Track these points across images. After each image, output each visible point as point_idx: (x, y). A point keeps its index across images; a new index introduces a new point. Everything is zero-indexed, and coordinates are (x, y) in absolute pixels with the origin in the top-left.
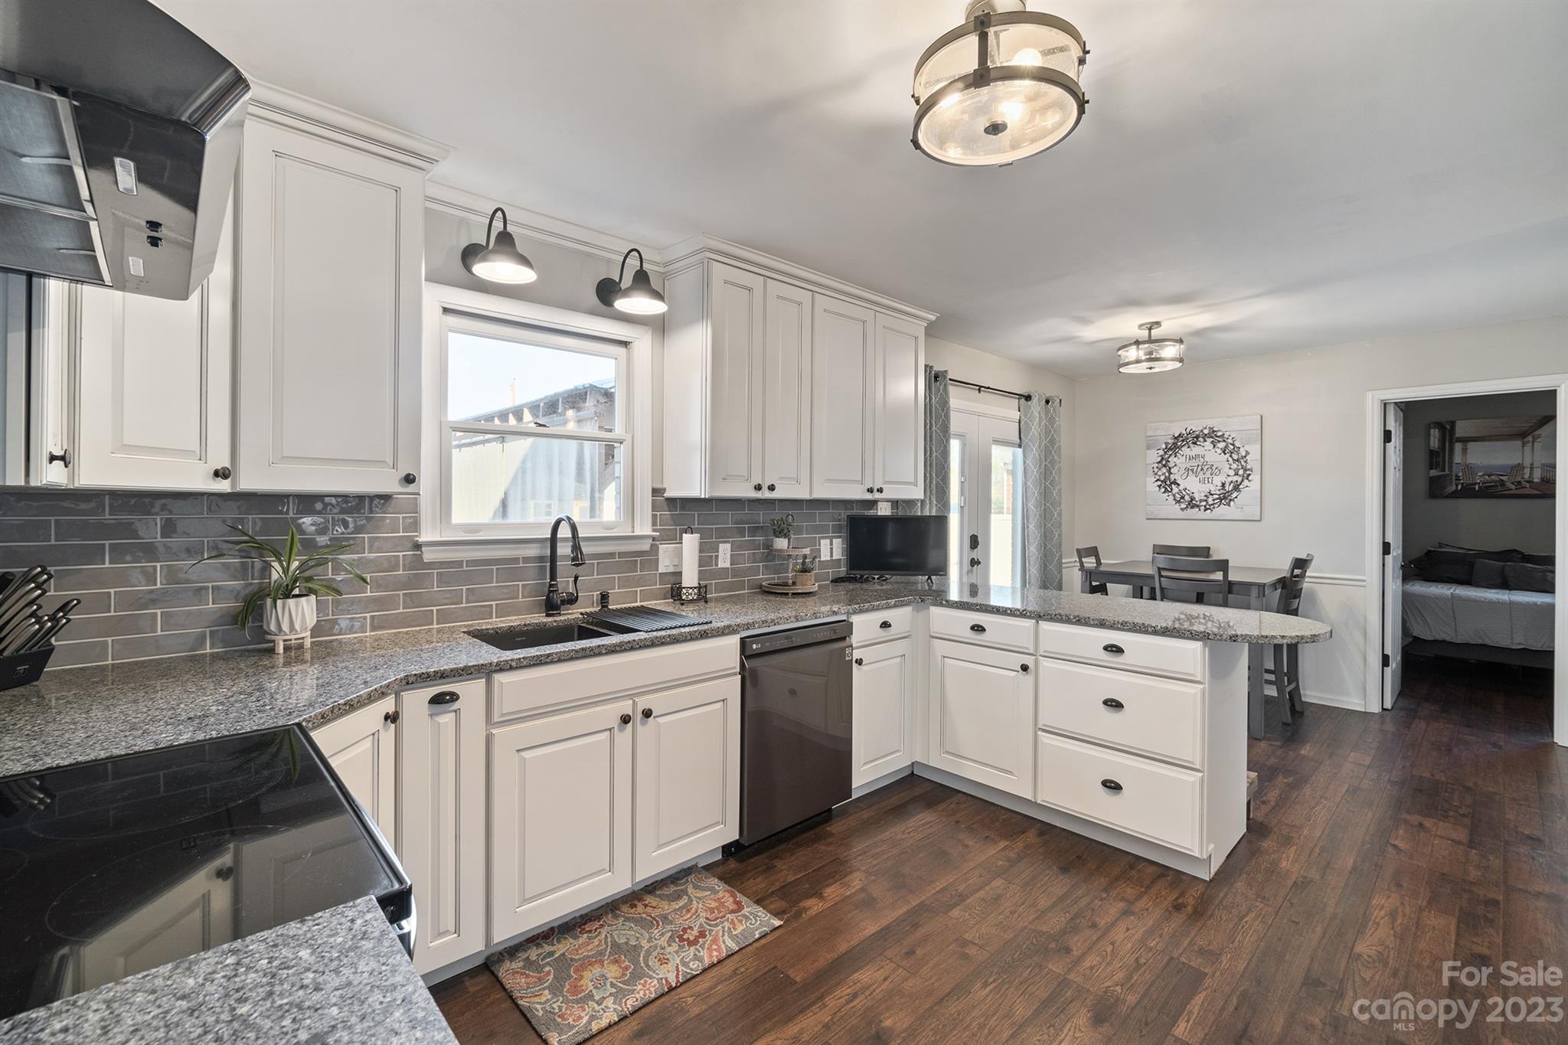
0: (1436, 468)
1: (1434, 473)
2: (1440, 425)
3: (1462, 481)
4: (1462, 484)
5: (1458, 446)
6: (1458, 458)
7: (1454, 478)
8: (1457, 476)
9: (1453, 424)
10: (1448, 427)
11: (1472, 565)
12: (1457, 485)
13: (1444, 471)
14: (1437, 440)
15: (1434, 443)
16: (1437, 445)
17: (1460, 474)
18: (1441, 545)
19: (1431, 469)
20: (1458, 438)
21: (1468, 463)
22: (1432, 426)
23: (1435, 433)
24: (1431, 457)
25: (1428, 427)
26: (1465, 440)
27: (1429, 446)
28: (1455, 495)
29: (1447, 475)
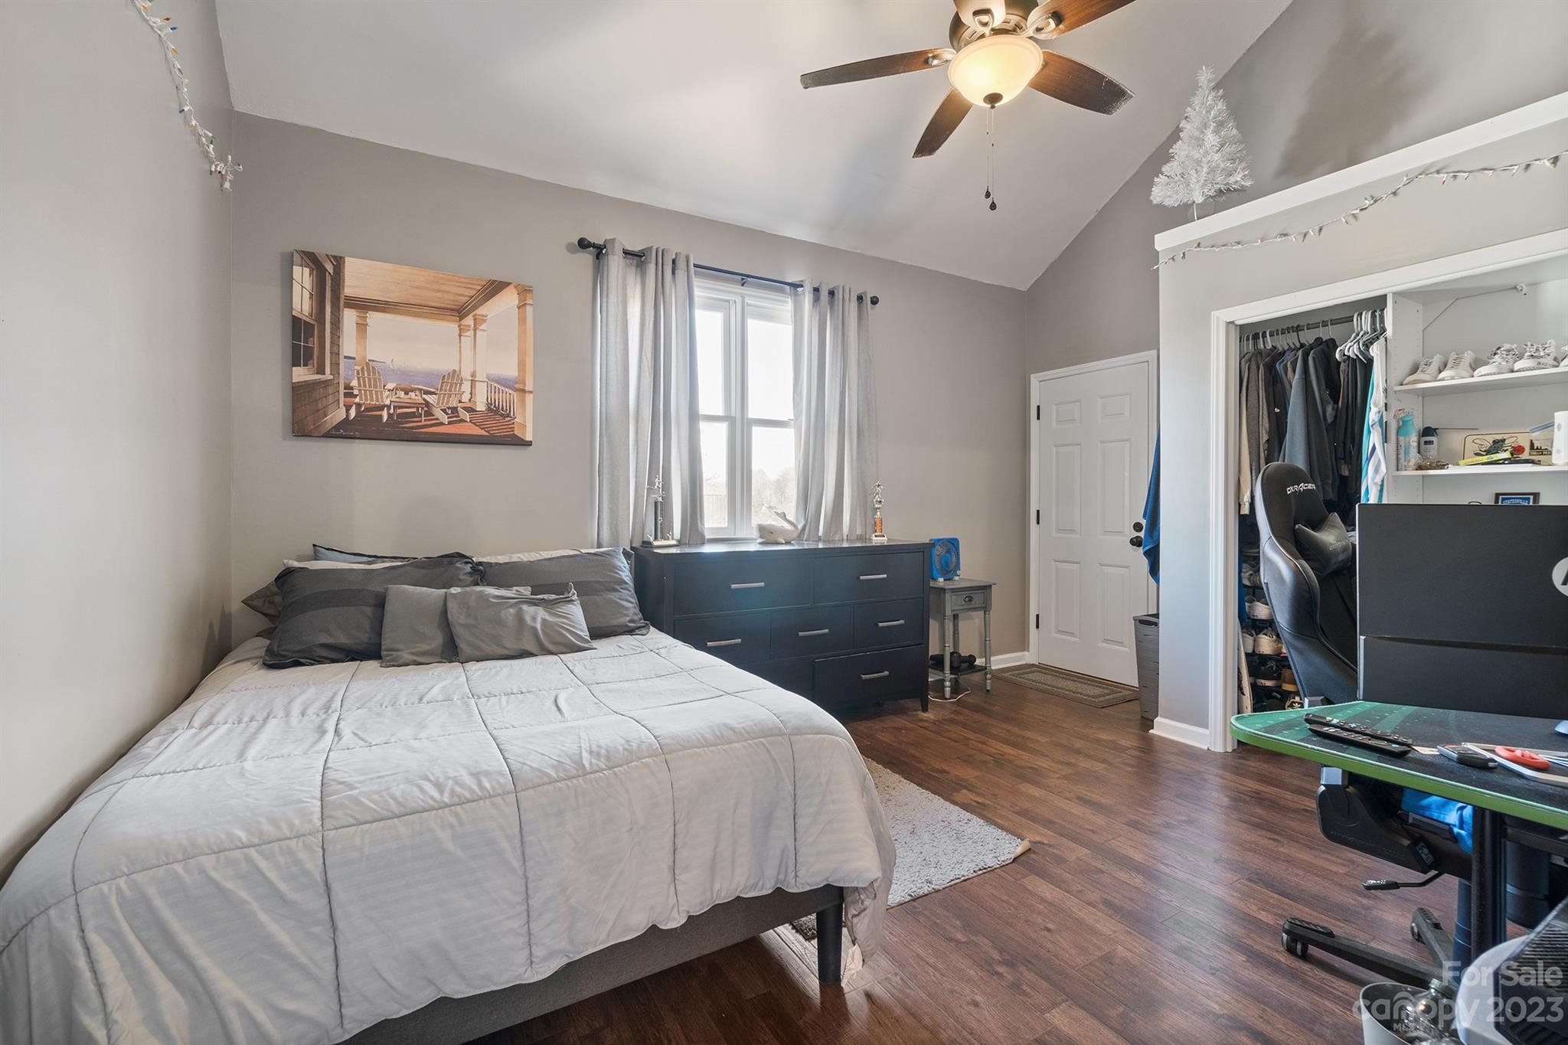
0: (305, 365)
1: (301, 374)
2: (312, 260)
3: (357, 400)
4: (359, 405)
5: (349, 316)
6: (349, 345)
7: (342, 391)
8: (348, 387)
9: (339, 262)
10: (330, 268)
11: (380, 603)
12: (348, 408)
13: (324, 373)
14: (306, 295)
15: (302, 303)
16: (306, 309)
17: (354, 383)
18: (317, 552)
19: (296, 363)
20: (348, 298)
21: (369, 358)
22: (297, 258)
23: (302, 276)
24: (295, 335)
25: (288, 262)
26: (364, 305)
27: (292, 309)
28: (345, 432)
29: (327, 383)
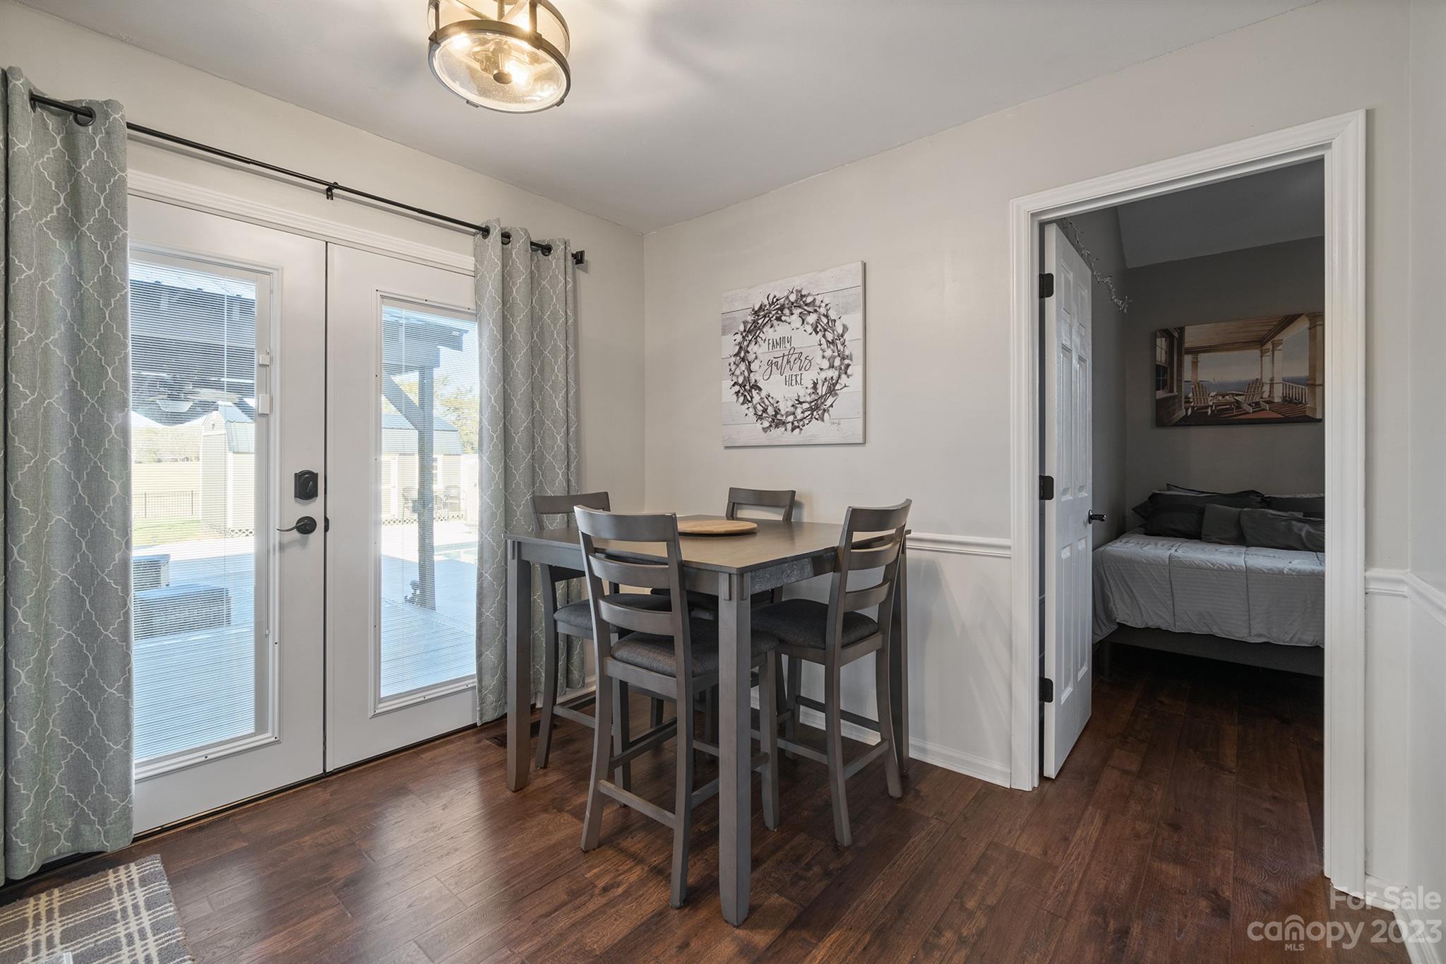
0: (1163, 389)
1: (1161, 394)
2: (1167, 333)
3: (1192, 404)
4: (1193, 407)
5: (1188, 359)
6: (1187, 375)
7: (1183, 400)
8: (1187, 397)
9: (1181, 330)
10: (1176, 335)
11: (1202, 512)
12: (1187, 409)
13: (1173, 392)
14: (1164, 352)
15: (1161, 356)
16: (1163, 359)
17: (1191, 395)
18: (1169, 487)
19: (1158, 389)
20: (1187, 349)
21: (1199, 380)
22: (1158, 334)
23: (1161, 343)
24: (1158, 374)
25: (1154, 337)
26: (1195, 351)
27: (1156, 361)
28: (1186, 422)
29: (1175, 397)
